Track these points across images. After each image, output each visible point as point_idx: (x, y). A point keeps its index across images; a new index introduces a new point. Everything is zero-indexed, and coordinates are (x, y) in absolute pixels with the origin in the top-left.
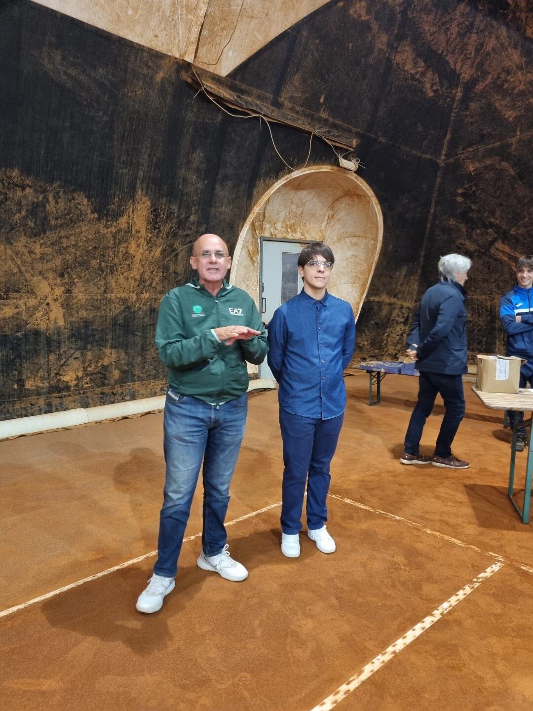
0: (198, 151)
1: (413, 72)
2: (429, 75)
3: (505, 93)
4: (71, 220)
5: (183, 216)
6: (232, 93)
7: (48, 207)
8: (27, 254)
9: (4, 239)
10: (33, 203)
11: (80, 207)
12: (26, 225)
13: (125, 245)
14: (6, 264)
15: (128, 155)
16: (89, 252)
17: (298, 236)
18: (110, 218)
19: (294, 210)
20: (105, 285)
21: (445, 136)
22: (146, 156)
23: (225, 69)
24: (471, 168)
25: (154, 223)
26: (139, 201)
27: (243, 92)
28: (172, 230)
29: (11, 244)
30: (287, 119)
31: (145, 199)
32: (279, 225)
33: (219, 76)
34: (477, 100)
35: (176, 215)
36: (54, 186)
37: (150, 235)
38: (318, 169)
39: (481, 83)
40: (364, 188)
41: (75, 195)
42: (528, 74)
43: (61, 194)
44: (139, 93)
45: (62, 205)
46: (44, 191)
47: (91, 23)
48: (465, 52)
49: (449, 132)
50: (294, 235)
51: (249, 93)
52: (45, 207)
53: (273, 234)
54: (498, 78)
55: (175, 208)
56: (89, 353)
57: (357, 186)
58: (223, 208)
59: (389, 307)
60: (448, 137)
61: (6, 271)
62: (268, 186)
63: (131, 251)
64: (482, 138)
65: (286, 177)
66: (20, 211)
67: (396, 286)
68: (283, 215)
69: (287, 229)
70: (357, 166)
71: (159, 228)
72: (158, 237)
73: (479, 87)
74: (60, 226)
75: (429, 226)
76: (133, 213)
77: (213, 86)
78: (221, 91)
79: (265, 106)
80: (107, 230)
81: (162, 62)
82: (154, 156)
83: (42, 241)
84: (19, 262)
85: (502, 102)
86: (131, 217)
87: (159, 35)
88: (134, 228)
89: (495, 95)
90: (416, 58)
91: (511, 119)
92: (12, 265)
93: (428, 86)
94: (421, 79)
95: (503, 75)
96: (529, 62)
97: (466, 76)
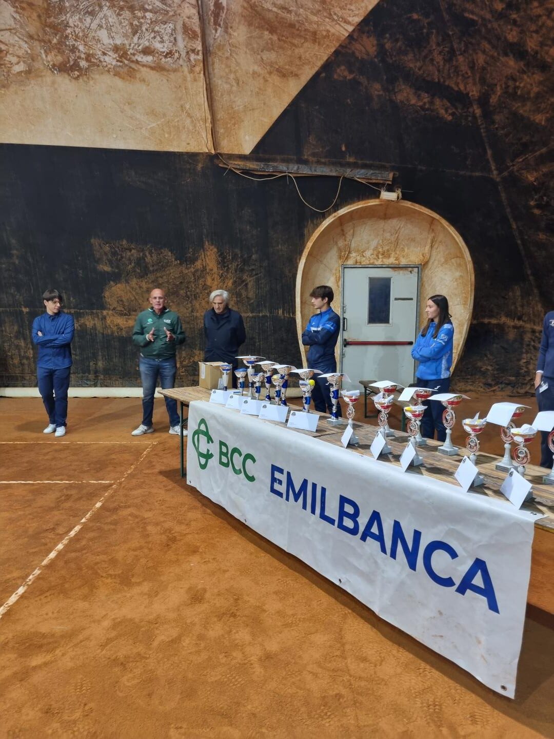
0: (246, 209)
1: (420, 104)
2: (438, 102)
3: (524, 99)
4: (162, 266)
5: (246, 256)
6: (258, 163)
7: (147, 260)
9: (124, 281)
10: (138, 258)
11: (166, 258)
12: (135, 271)
13: (203, 280)
15: (192, 220)
16: (177, 286)
17: (391, 260)
18: (188, 263)
19: (389, 237)
20: (192, 306)
21: (486, 152)
22: (205, 219)
24: (531, 178)
25: (223, 263)
26: (208, 249)
27: (268, 160)
28: (239, 266)
29: (129, 283)
30: (316, 171)
31: (212, 247)
32: (368, 254)
33: (244, 155)
34: (499, 112)
35: (239, 255)
36: (148, 247)
37: (221, 272)
39: (493, 96)
40: (426, 213)
41: (163, 251)
42: (535, 76)
43: (153, 251)
44: (189, 180)
45: (155, 257)
46: (143, 250)
48: (460, 73)
49: (487, 147)
50: (385, 260)
52: (145, 259)
53: (359, 261)
54: (507, 87)
55: (238, 251)
56: (183, 352)
58: (280, 247)
59: (515, 330)
60: (489, 152)
62: (317, 224)
63: (208, 283)
64: (525, 148)
66: (131, 264)
67: (516, 308)
68: (374, 244)
69: (377, 256)
70: (401, 193)
71: (227, 266)
72: (228, 273)
73: (494, 100)
74: (156, 270)
75: (519, 242)
76: (205, 258)
78: (247, 165)
79: (291, 165)
80: (189, 271)
81: (198, 158)
82: (212, 218)
83: (146, 280)
84: (134, 293)
85: (525, 108)
86: (204, 261)
87: (191, 142)
88: (208, 268)
89: (514, 103)
90: (416, 92)
91: (543, 123)
92: (131, 296)
93: (442, 112)
94: (432, 108)
95: (511, 83)
96: (528, 65)
97: (475, 93)
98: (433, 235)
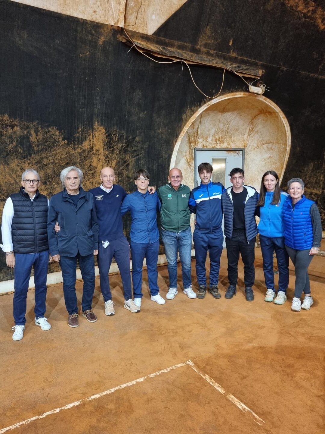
0: (138, 91)
4: (48, 146)
5: (130, 138)
6: (158, 46)
7: (32, 139)
8: (20, 170)
9: (3, 161)
10: (21, 136)
11: (54, 137)
12: (17, 151)
13: (89, 160)
14: (6, 178)
15: (85, 98)
16: (63, 166)
17: (225, 146)
18: (76, 143)
22: (98, 98)
23: (151, 30)
25: (109, 144)
26: (96, 129)
27: (167, 44)
28: (123, 148)
29: (8, 164)
30: (204, 61)
31: (100, 128)
32: (210, 139)
33: (147, 35)
35: (125, 137)
36: (34, 124)
37: (107, 153)
38: (232, 96)
40: (273, 107)
41: (50, 129)
43: (39, 129)
44: (88, 54)
45: (41, 136)
46: (27, 128)
47: (45, 8)
50: (221, 145)
51: (172, 45)
52: (29, 138)
53: (205, 145)
55: (124, 133)
57: (267, 106)
58: (161, 130)
61: (6, 183)
62: (194, 112)
63: (94, 164)
65: (208, 104)
66: (12, 142)
68: (212, 131)
69: (216, 141)
70: (264, 90)
71: (113, 147)
72: (112, 153)
74: (41, 150)
76: (93, 138)
77: (142, 43)
78: (149, 46)
79: (185, 53)
80: (76, 151)
81: (102, 30)
82: (104, 97)
83: (29, 161)
84: (14, 176)
86: (92, 141)
87: (97, 10)
88: (95, 149)
92: (10, 179)
93: (319, 21)
94: (313, 16)
98: (251, 127)
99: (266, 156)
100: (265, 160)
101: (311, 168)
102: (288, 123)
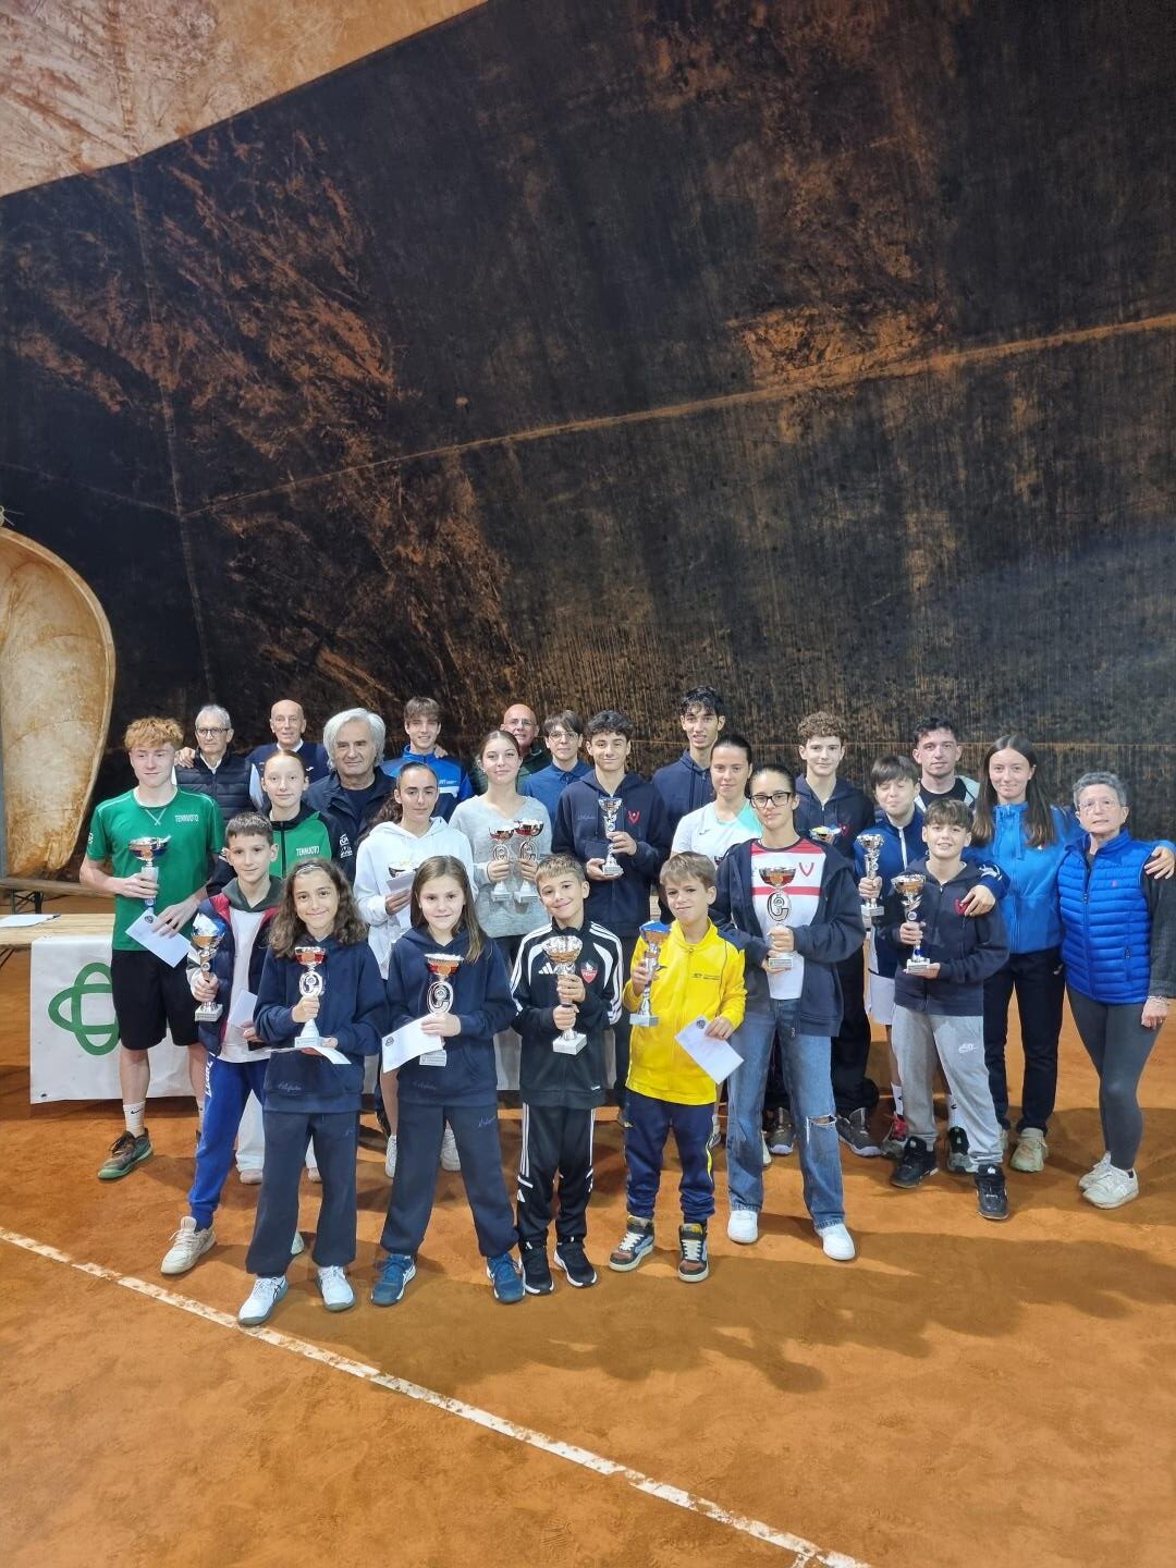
1: (66, 371)
2: (98, 379)
3: (247, 416)
21: (169, 474)
24: (237, 527)
34: (204, 423)
39: (199, 397)
42: (270, 391)
49: (174, 468)
54: (225, 391)
73: (199, 402)
75: (199, 619)
91: (271, 456)
93: (105, 394)
94: (86, 384)
95: (231, 388)
96: (263, 373)
97: (169, 383)
98: (14, 589)
99: (67, 664)
100: (64, 675)
101: (182, 701)
102: (93, 595)
